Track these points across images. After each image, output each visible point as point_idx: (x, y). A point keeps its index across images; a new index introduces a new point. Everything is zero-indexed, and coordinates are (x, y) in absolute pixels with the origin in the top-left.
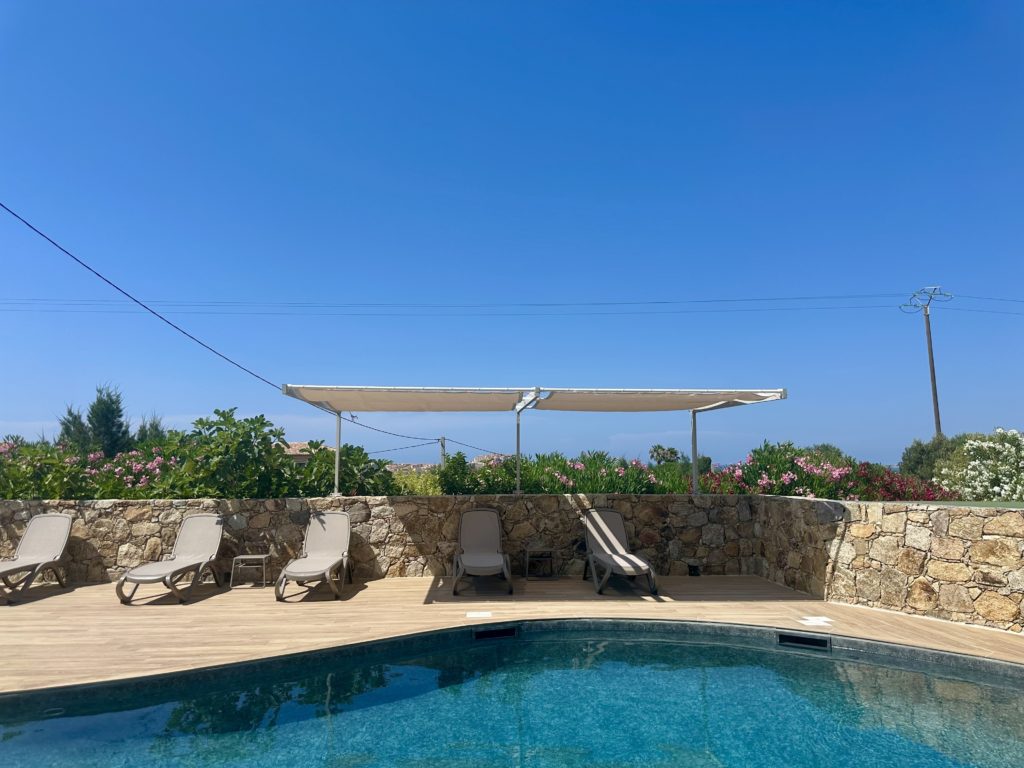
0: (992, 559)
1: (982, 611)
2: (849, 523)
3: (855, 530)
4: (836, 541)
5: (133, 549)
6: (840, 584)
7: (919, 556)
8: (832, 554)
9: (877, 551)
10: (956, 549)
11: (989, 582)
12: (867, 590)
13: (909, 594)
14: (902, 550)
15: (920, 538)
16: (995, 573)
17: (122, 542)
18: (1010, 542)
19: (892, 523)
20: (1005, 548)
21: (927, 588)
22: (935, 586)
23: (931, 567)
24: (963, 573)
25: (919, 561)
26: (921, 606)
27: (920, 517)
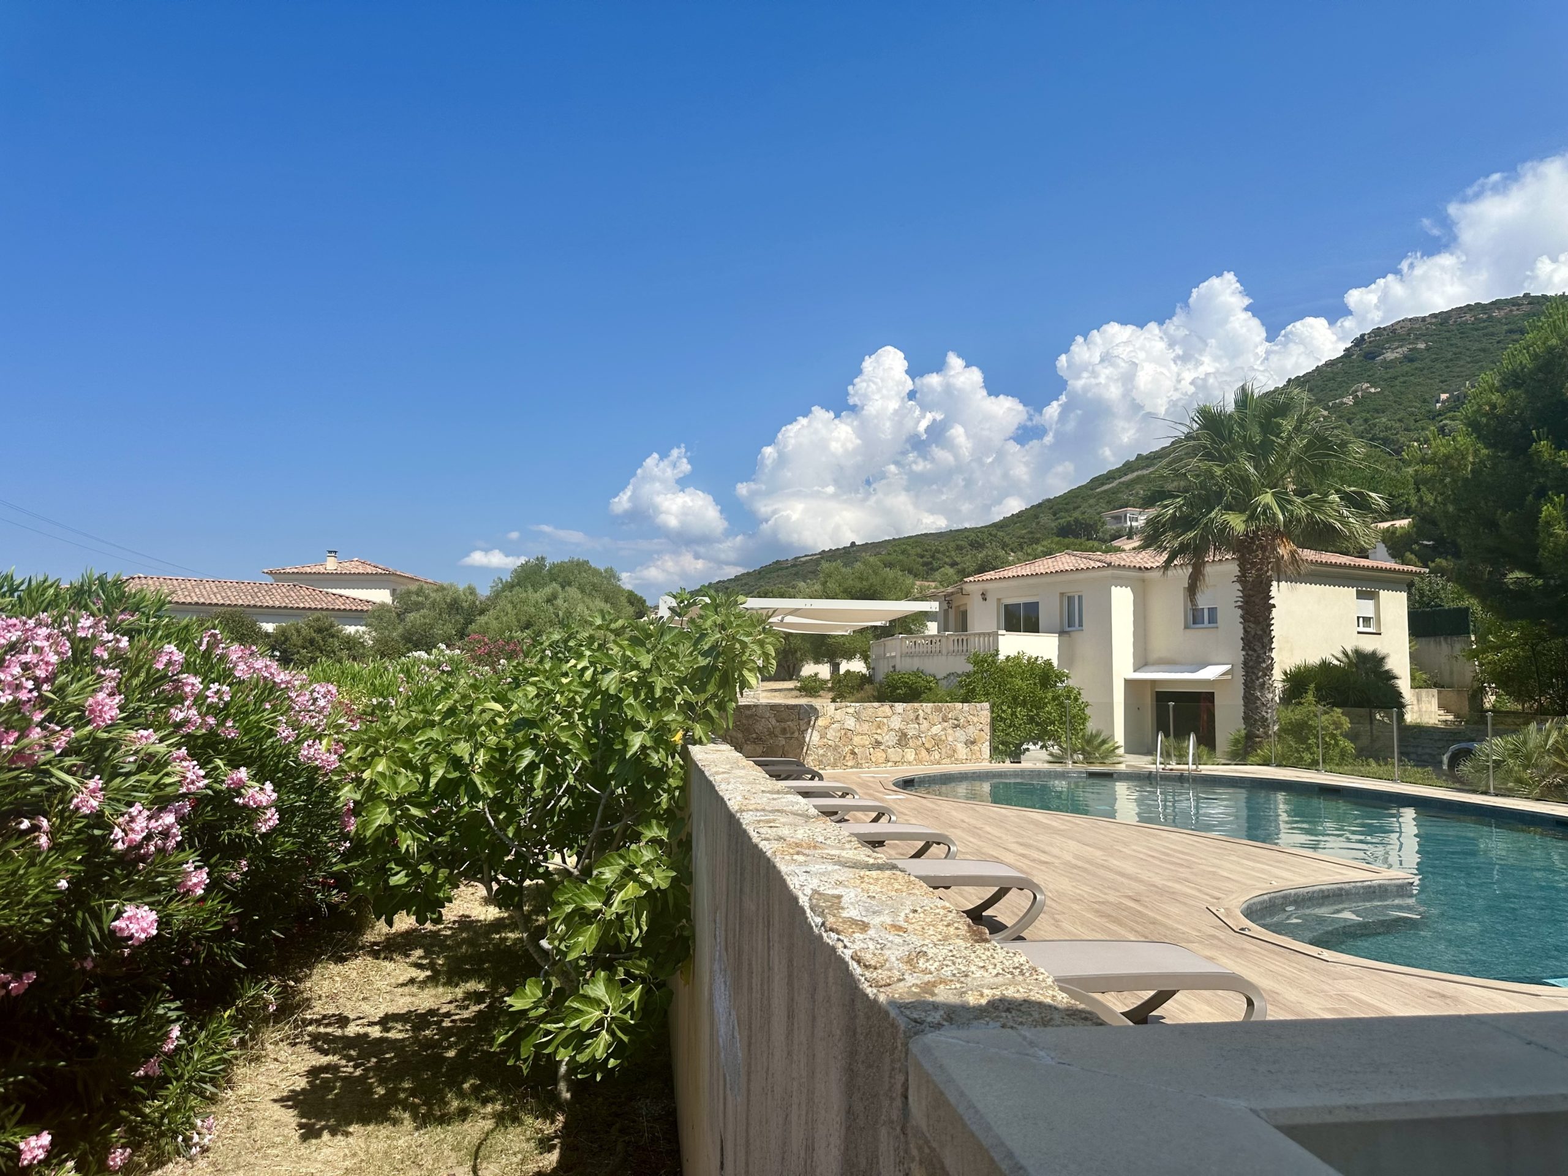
0: (879, 731)
2: (817, 717)
3: (821, 722)
4: (810, 731)
7: (850, 733)
8: (807, 740)
9: (831, 734)
10: (866, 727)
11: (877, 743)
13: (845, 758)
14: (843, 732)
15: (850, 723)
16: (879, 738)
18: (885, 720)
19: (839, 715)
20: (884, 724)
21: (853, 753)
22: (856, 750)
23: (855, 740)
24: (867, 740)
25: (849, 736)
26: (850, 764)
27: (851, 710)
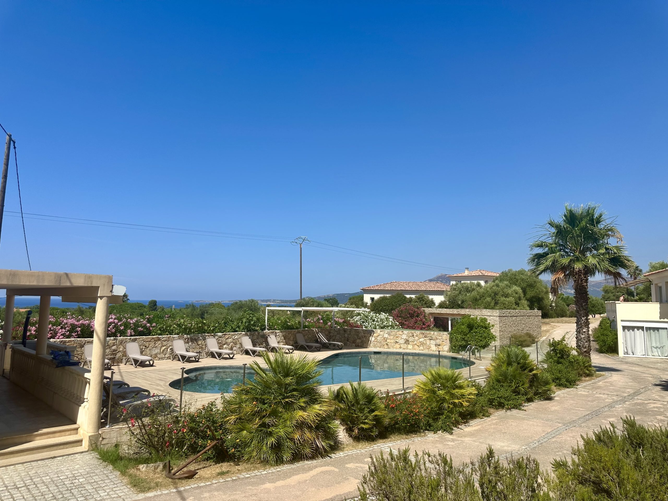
0: (397, 339)
1: (395, 347)
2: (374, 333)
3: (375, 335)
4: (371, 337)
5: (227, 346)
6: (371, 345)
7: (386, 339)
8: (370, 339)
9: (379, 338)
10: (392, 337)
11: (397, 342)
12: (376, 345)
13: (384, 345)
14: (383, 338)
15: (386, 336)
17: (224, 344)
20: (399, 337)
21: (387, 344)
23: (388, 341)
24: (392, 341)
25: (386, 340)
26: (386, 347)
27: (387, 332)
